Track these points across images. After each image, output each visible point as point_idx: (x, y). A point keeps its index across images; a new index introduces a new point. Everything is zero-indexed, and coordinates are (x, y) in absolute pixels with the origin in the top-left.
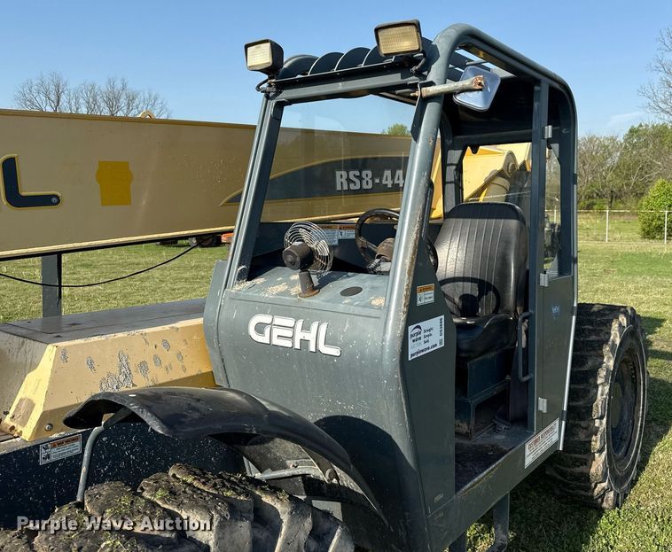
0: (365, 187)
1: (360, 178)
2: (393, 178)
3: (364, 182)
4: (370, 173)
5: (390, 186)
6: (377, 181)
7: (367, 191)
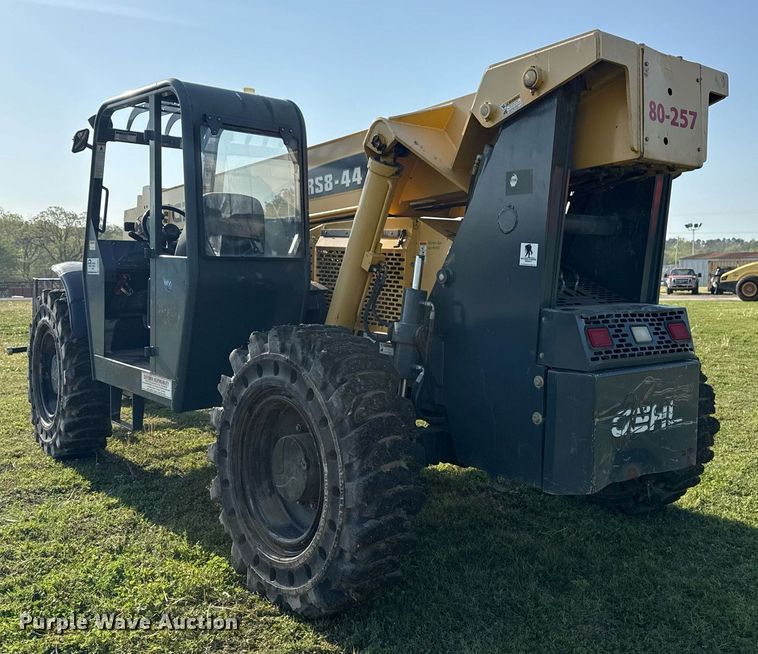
0: (327, 189)
1: (323, 182)
2: (351, 177)
3: (326, 185)
4: (330, 176)
5: (348, 185)
6: (337, 182)
7: (329, 193)
